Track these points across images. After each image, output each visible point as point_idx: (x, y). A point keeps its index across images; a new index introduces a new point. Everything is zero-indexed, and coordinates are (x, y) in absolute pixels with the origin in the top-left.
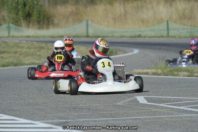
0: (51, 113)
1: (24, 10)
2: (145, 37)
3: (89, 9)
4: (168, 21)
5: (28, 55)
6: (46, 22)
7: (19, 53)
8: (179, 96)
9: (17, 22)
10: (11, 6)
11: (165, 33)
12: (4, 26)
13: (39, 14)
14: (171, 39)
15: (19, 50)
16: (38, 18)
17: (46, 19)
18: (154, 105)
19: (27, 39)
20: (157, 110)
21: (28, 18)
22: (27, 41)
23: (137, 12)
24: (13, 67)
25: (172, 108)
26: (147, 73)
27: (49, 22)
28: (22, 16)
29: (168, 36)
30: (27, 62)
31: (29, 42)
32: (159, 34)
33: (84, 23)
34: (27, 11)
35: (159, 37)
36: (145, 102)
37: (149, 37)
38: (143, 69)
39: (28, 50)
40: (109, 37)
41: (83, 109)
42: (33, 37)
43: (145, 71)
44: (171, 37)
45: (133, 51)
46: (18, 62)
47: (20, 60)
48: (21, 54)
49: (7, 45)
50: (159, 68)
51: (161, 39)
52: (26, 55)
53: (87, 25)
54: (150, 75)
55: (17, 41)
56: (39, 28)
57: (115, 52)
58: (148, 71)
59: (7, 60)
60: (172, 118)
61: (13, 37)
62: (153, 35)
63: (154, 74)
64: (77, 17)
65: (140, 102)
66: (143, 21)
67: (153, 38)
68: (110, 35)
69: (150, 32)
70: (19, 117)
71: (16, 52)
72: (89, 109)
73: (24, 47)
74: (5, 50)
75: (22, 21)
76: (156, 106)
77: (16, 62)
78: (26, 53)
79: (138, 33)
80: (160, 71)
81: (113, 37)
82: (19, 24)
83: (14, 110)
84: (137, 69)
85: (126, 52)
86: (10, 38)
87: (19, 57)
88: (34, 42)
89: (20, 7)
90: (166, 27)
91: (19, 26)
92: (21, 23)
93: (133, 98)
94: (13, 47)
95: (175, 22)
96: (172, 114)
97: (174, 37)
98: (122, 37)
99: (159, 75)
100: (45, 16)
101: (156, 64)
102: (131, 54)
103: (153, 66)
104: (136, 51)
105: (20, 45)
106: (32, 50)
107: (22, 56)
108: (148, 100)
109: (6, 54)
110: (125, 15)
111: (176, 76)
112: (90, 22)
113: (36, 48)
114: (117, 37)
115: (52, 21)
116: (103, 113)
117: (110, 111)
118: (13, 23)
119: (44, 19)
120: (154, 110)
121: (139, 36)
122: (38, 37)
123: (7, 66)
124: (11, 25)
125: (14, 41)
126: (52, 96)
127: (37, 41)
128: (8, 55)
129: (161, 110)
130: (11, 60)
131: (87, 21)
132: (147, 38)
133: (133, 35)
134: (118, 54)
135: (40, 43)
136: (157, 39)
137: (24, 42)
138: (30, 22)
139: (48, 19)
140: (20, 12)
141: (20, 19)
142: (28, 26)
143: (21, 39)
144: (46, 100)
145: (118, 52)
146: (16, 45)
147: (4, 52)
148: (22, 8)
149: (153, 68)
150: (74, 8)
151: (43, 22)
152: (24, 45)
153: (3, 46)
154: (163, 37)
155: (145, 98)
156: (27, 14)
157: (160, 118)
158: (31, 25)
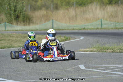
0: (26, 76)
1: (15, 14)
2: (87, 29)
3: (54, 13)
4: (101, 19)
5: (17, 41)
6: (28, 21)
7: (11, 40)
8: (105, 64)
9: (10, 21)
10: (7, 12)
11: (100, 27)
12: (3, 24)
13: (24, 16)
14: (103, 30)
15: (11, 38)
16: (24, 18)
17: (28, 19)
18: (89, 70)
19: (16, 32)
20: (91, 73)
21: (17, 19)
22: (16, 33)
23: (83, 14)
24: (7, 49)
25: (100, 72)
26: (87, 51)
27: (30, 21)
28: (14, 18)
29: (102, 28)
30: (16, 46)
31: (17, 34)
32: (96, 27)
33: (51, 21)
34: (17, 15)
35: (96, 29)
36: (84, 68)
37: (90, 29)
38: (85, 49)
39: (16, 38)
40: (66, 29)
41: (46, 73)
42: (20, 30)
43: (86, 50)
44: (103, 29)
45: (80, 38)
46: (11, 45)
47: (11, 44)
48: (12, 41)
49: (4, 36)
50: (94, 48)
51: (97, 30)
52: (16, 41)
53: (53, 22)
54: (89, 52)
55: (10, 33)
56: (24, 25)
57: (69, 38)
58: (88, 49)
59: (4, 45)
60: (99, 77)
61: (8, 30)
62: (92, 28)
63: (91, 51)
64: (47, 18)
65: (81, 68)
66: (87, 19)
67: (93, 30)
68: (67, 28)
69: (91, 26)
70: (8, 79)
71: (9, 40)
72: (50, 73)
73: (14, 37)
74: (3, 38)
75: (14, 21)
76: (90, 71)
77: (9, 46)
78: (15, 40)
79: (83, 27)
80: (95, 50)
81: (68, 29)
82: (12, 22)
83: (4, 75)
84: (81, 48)
85: (76, 39)
86: (6, 31)
87: (11, 43)
88: (21, 34)
89: (12, 12)
90: (100, 23)
91: (12, 24)
92: (13, 22)
93: (77, 66)
94: (7, 36)
95: (106, 20)
96: (100, 75)
97: (105, 29)
98: (74, 29)
99: (95, 52)
100: (27, 18)
101: (93, 45)
102: (79, 39)
103: (91, 46)
104: (82, 38)
105: (12, 35)
106: (19, 38)
107: (13, 42)
108: (86, 67)
109: (3, 41)
110: (76, 16)
111: (104, 52)
112: (54, 21)
113: (21, 37)
114: (71, 29)
115: (32, 20)
116: (58, 75)
117: (62, 74)
118: (8, 22)
119: (27, 19)
120: (89, 73)
121: (84, 29)
122: (23, 30)
123: (4, 48)
124: (7, 23)
125: (8, 33)
126: (28, 66)
127: (22, 33)
128: (5, 42)
129: (93, 73)
130: (6, 45)
131: (53, 20)
132: (89, 30)
133: (80, 28)
134: (71, 40)
135: (24, 34)
136: (94, 30)
137: (14, 33)
138: (18, 21)
139: (29, 19)
140: (12, 16)
141: (12, 20)
142: (17, 24)
143: (12, 32)
144: (25, 68)
145: (71, 39)
146: (9, 36)
147: (2, 40)
148: (13, 13)
149: (91, 48)
150: (45, 12)
151: (27, 21)
152: (14, 36)
153: (2, 37)
154: (98, 29)
155: (84, 66)
156: (16, 16)
157: (92, 78)
158: (19, 23)
